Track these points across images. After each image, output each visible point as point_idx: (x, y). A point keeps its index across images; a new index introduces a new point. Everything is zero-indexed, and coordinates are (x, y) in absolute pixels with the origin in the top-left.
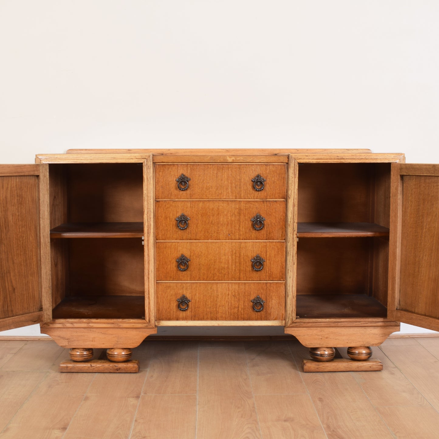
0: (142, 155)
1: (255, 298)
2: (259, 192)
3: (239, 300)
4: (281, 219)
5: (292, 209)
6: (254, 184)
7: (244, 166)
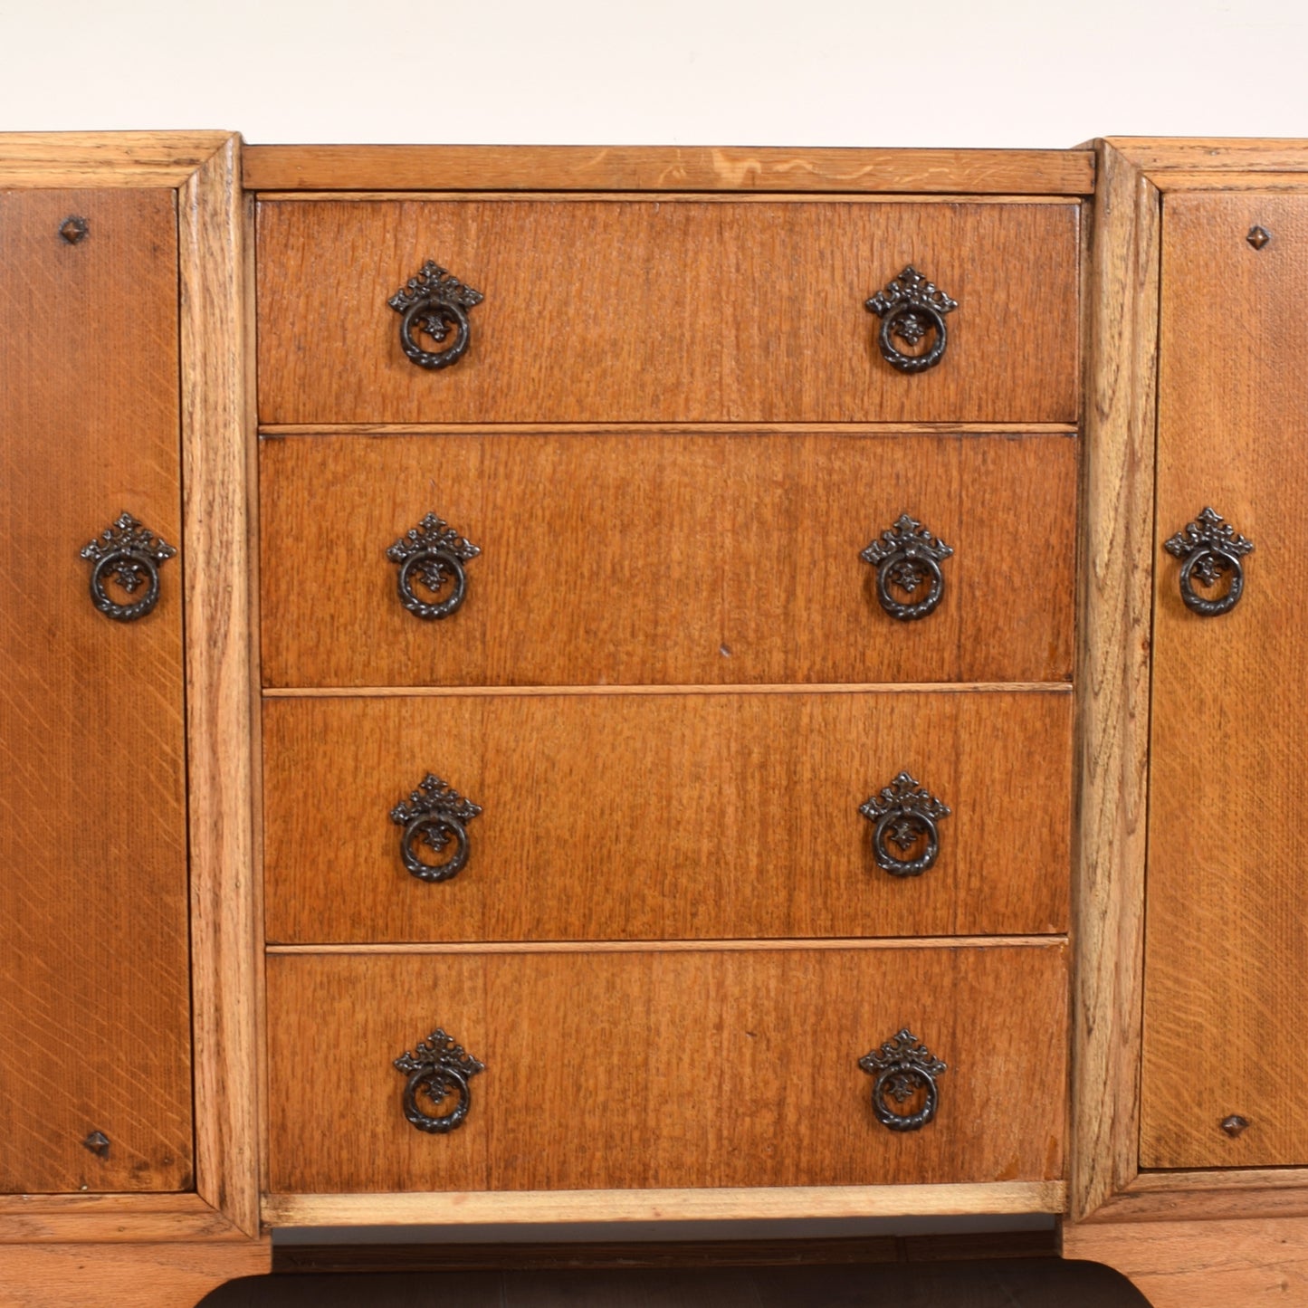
0: (168, 143)
1: (883, 1045)
2: (915, 380)
3: (785, 1057)
4: (1048, 544)
5: (1117, 483)
6: (882, 328)
7: (818, 215)
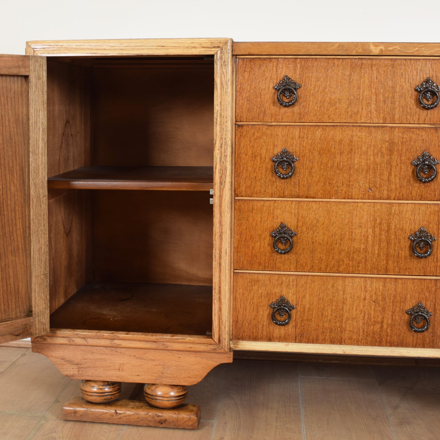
0: (212, 42)
1: (413, 307)
2: (429, 111)
3: (384, 309)
6: (420, 96)
7: (401, 62)
